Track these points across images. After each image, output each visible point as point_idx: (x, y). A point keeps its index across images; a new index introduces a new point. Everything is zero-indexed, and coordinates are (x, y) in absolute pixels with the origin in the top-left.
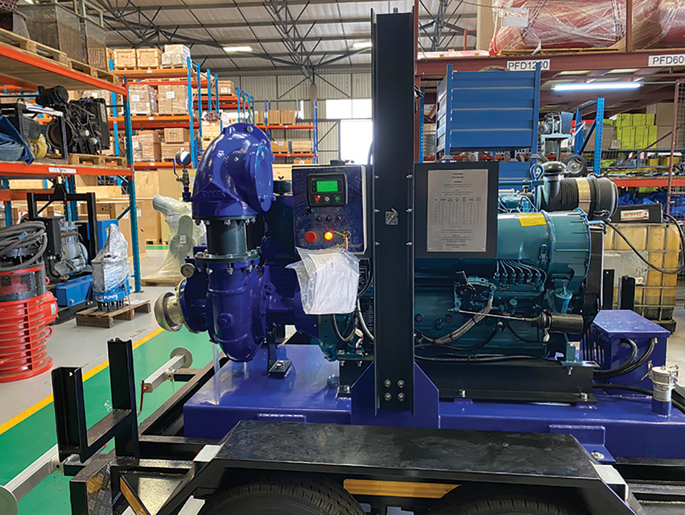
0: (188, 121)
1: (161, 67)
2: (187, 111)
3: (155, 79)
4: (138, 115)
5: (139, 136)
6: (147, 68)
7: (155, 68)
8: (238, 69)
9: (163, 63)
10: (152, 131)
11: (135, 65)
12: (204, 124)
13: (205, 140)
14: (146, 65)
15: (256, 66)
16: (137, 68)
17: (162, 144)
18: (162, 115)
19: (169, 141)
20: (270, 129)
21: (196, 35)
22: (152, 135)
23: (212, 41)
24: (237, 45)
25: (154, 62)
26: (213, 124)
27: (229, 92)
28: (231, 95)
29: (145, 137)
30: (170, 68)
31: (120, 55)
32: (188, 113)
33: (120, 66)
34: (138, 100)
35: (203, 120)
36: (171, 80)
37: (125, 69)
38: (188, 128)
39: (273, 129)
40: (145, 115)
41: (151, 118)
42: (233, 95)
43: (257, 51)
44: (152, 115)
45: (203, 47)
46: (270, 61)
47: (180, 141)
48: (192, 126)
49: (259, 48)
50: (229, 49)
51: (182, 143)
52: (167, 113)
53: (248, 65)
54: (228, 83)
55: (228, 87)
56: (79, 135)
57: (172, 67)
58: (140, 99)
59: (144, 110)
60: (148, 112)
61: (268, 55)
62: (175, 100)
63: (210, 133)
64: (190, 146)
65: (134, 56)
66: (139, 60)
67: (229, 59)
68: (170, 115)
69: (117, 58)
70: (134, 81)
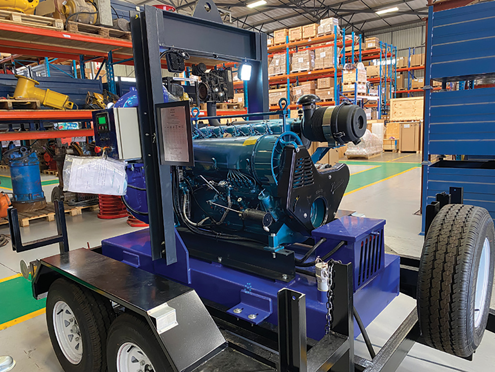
0: (333, 72)
1: (317, 36)
2: (333, 65)
3: (317, 45)
4: (302, 71)
5: (302, 86)
6: (308, 38)
7: (314, 37)
8: (391, 26)
9: (319, 33)
10: (310, 82)
11: (301, 38)
12: (345, 72)
13: (345, 84)
14: (308, 36)
15: (405, 21)
16: (303, 39)
17: (316, 90)
18: (317, 70)
19: (320, 87)
20: (413, 70)
21: (355, 6)
22: (310, 84)
23: (367, 9)
24: (387, 7)
25: (313, 33)
26: (351, 72)
27: (374, 46)
28: (375, 48)
29: (306, 86)
30: (323, 35)
31: (292, 32)
32: (333, 66)
33: (293, 39)
34: (302, 61)
35: (344, 70)
36: (327, 43)
37: (295, 41)
38: (333, 77)
39: (415, 69)
40: (306, 71)
41: (309, 73)
42: (377, 48)
43: (404, 10)
44: (311, 71)
45: (361, 14)
46: (416, 15)
47: (328, 86)
48: (336, 76)
49: (406, 7)
50: (381, 13)
51: (329, 88)
52: (320, 67)
53: (398, 22)
54: (374, 39)
55: (373, 42)
56: (212, 91)
57: (325, 35)
58: (304, 60)
59: (306, 68)
60: (308, 69)
61: (413, 11)
62: (325, 57)
63: (348, 79)
64: (334, 90)
65: (301, 31)
66: (304, 34)
67: (382, 20)
68: (322, 69)
69: (291, 35)
70: (304, 48)
